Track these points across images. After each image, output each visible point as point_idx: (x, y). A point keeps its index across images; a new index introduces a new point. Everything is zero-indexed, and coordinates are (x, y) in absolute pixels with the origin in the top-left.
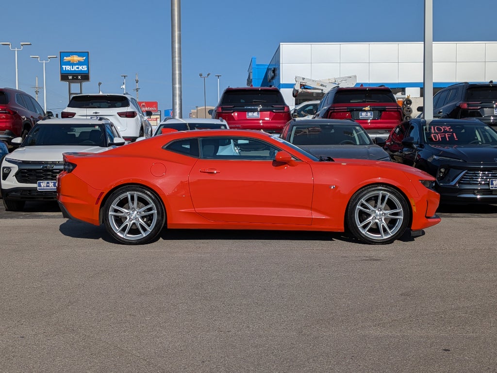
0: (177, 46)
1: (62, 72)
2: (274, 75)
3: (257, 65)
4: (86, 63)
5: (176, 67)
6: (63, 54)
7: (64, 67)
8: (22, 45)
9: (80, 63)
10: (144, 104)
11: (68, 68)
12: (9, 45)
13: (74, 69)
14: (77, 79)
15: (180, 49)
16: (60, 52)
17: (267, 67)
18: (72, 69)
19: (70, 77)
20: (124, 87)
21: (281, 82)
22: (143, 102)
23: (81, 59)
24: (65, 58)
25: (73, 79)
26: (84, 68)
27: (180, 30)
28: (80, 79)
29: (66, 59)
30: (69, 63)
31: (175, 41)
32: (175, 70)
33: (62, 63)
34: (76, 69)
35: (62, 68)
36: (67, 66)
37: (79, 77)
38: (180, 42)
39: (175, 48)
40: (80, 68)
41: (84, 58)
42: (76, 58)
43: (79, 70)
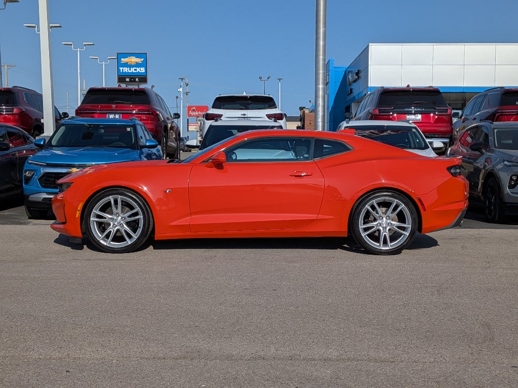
0: (321, 43)
1: (119, 74)
2: (358, 77)
3: (335, 67)
4: (145, 64)
5: (320, 66)
6: (120, 55)
7: (121, 68)
8: (85, 45)
9: (137, 65)
10: (194, 108)
11: (126, 70)
12: (71, 45)
13: (131, 71)
14: (135, 81)
15: (325, 46)
16: (118, 53)
17: (344, 69)
18: (129, 71)
19: (128, 80)
20: (181, 90)
21: (369, 85)
22: (193, 107)
23: (139, 60)
24: (122, 59)
25: (130, 81)
26: (143, 70)
27: (325, 26)
28: (137, 82)
29: (124, 60)
30: (126, 65)
31: (320, 38)
32: (319, 70)
33: (120, 64)
34: (134, 71)
35: (118, 70)
36: (124, 68)
37: (137, 80)
38: (325, 40)
39: (320, 45)
40: (138, 69)
41: (142, 59)
42: (134, 60)
43: (137, 72)
